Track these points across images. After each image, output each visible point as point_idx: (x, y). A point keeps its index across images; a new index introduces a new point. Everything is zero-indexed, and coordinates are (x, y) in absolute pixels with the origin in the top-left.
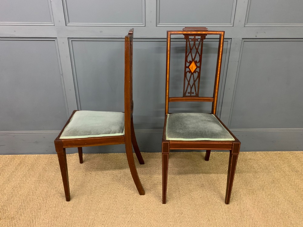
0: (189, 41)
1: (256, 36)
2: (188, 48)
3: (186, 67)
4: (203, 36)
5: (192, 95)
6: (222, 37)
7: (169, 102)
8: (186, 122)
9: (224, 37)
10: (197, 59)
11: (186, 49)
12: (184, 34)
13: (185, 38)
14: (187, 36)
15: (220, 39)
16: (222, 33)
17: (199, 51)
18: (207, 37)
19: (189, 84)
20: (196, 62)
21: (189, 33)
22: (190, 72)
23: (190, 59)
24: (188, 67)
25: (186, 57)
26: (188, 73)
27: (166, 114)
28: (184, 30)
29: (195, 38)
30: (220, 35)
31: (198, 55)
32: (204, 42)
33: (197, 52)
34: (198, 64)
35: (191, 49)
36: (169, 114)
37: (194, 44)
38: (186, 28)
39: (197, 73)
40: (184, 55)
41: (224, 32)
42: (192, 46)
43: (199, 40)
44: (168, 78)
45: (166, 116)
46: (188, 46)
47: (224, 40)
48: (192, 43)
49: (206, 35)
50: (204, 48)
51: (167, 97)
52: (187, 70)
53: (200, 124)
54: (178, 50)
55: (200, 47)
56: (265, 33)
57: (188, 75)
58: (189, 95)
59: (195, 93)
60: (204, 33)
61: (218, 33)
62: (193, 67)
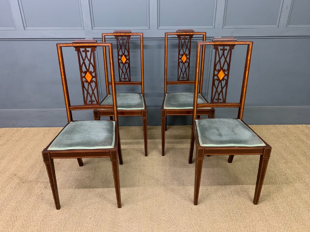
0: (181, 40)
1: (232, 35)
2: (181, 45)
3: (179, 59)
4: (191, 36)
5: (184, 79)
6: (205, 37)
7: (167, 85)
8: (179, 98)
9: (206, 36)
10: (187, 53)
11: (179, 45)
12: (177, 35)
13: (178, 38)
14: (179, 36)
15: (203, 37)
16: (205, 34)
17: (189, 47)
18: (193, 36)
19: (182, 71)
20: (186, 55)
21: (181, 34)
22: (182, 62)
23: (181, 53)
24: (181, 59)
25: (179, 51)
26: (181, 63)
27: (165, 93)
28: (177, 32)
29: (185, 37)
30: (203, 35)
31: (187, 50)
32: (192, 40)
33: (187, 47)
34: (188, 57)
35: (182, 46)
36: (167, 94)
37: (185, 42)
38: (178, 30)
39: (187, 63)
40: (177, 50)
41: (206, 33)
42: (183, 43)
43: (188, 39)
44: (166, 67)
45: (165, 95)
46: (180, 43)
47: (206, 38)
48: (183, 41)
49: (193, 35)
50: (191, 44)
51: (166, 81)
52: (180, 60)
53: (188, 99)
54: (173, 46)
55: (189, 44)
56: (238, 33)
57: (181, 64)
58: (182, 79)
59: (186, 77)
60: (191, 33)
61: (201, 33)
62: (184, 59)
